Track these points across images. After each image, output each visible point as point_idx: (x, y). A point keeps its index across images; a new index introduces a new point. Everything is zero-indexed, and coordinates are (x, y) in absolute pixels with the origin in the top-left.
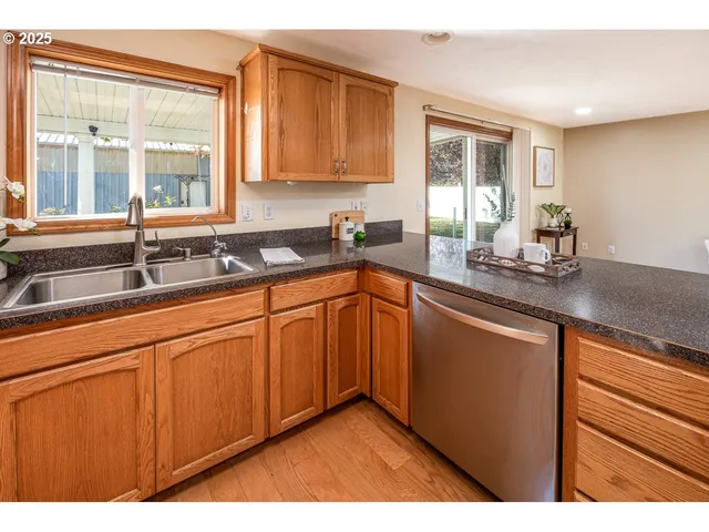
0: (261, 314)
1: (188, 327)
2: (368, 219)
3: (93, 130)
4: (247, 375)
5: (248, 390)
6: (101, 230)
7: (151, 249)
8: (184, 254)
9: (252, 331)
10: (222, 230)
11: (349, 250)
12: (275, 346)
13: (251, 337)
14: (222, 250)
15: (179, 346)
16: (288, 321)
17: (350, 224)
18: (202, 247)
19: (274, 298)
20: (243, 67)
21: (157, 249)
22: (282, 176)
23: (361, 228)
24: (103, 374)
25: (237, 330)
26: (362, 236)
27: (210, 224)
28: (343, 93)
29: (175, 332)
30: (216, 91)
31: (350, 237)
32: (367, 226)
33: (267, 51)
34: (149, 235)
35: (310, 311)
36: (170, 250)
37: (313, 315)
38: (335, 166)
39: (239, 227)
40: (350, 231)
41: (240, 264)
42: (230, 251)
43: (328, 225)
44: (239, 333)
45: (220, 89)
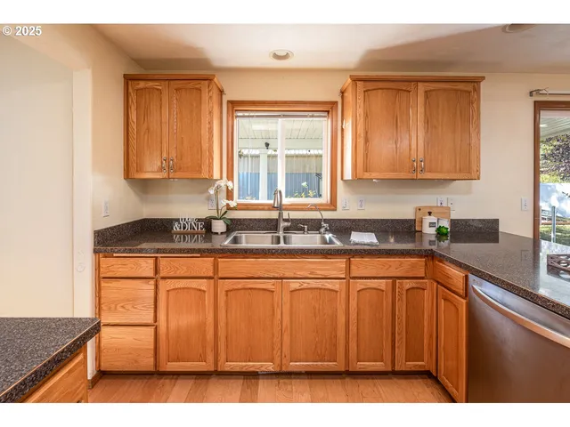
0: (343, 276)
1: (300, 274)
2: (454, 216)
3: (267, 145)
4: (334, 318)
5: (335, 329)
6: (263, 209)
7: (286, 224)
8: (304, 230)
9: (337, 287)
10: (327, 215)
11: (431, 243)
12: (353, 304)
13: (337, 292)
14: (326, 230)
15: (295, 284)
16: (363, 287)
17: (433, 219)
18: (315, 226)
19: (353, 267)
20: (342, 92)
21: (289, 224)
22: (367, 175)
23: (445, 224)
24: (259, 289)
25: (328, 284)
26: (445, 231)
27: (319, 210)
28: (421, 99)
29: (292, 276)
30: (326, 114)
31: (433, 231)
32: (454, 223)
33: (355, 80)
34: (285, 215)
35: (382, 284)
36: (297, 226)
37: (383, 287)
38: (413, 165)
39: (339, 214)
40: (432, 225)
41: (334, 240)
42: (330, 230)
43: (413, 218)
44: (329, 286)
45: (328, 112)
